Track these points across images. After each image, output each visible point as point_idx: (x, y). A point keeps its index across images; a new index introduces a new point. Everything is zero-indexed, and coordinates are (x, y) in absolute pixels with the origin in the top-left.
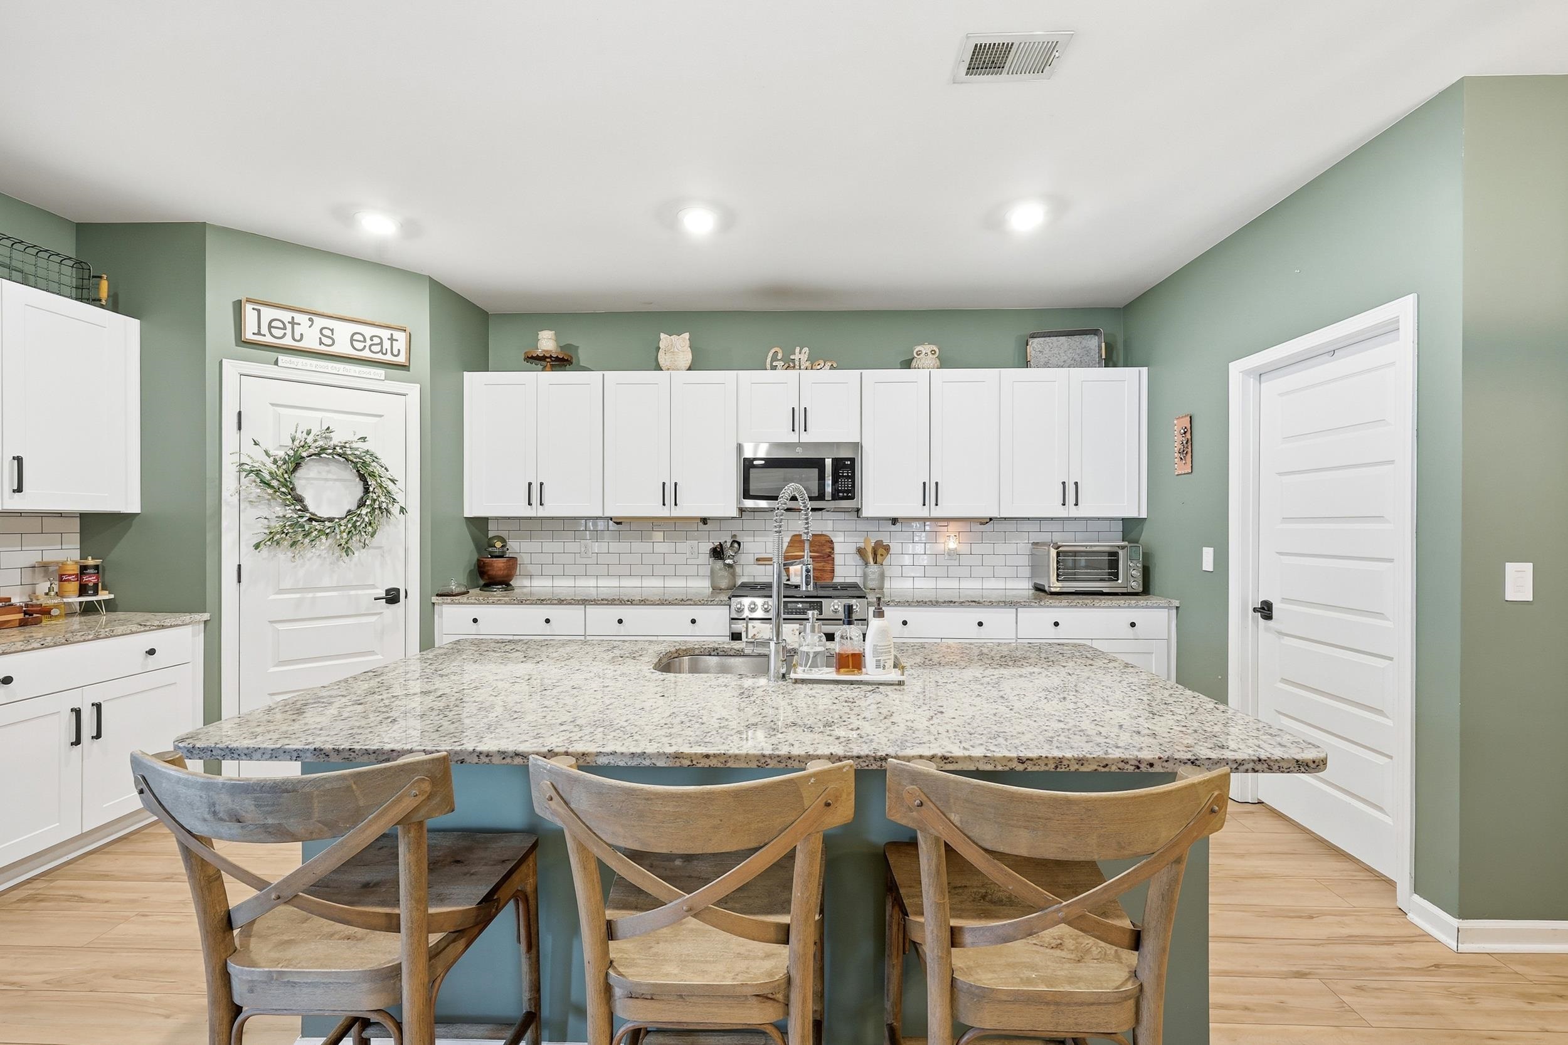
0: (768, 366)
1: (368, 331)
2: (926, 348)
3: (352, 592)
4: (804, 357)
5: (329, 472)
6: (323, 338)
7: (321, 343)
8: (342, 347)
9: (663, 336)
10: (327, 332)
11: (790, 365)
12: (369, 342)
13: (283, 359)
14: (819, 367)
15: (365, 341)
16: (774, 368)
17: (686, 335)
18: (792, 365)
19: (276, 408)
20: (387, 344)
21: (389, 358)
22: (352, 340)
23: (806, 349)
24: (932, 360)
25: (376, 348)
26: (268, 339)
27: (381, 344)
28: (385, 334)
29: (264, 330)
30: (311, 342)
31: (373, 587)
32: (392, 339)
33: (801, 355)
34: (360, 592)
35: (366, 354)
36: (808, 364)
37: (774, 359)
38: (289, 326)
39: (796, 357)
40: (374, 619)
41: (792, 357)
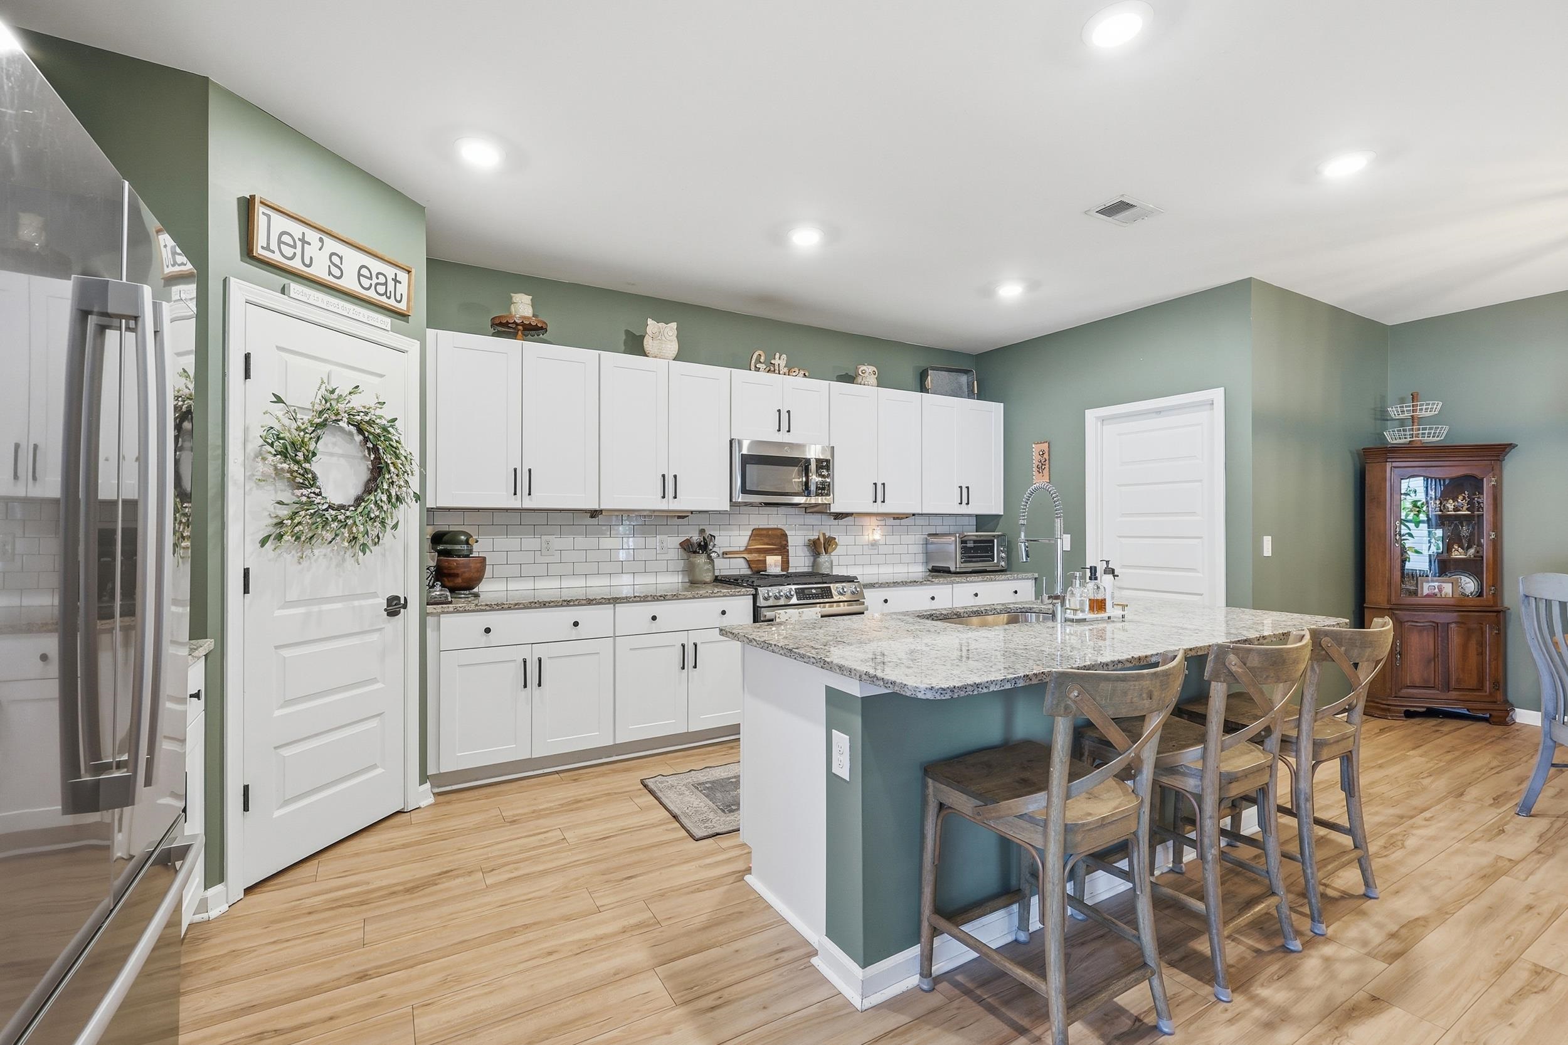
0: (753, 367)
1: (376, 266)
2: (870, 369)
3: (356, 603)
4: (783, 363)
5: (335, 444)
6: (332, 267)
7: (330, 273)
8: (349, 283)
9: (650, 321)
10: (336, 259)
11: (771, 369)
12: (375, 281)
13: (295, 288)
14: (794, 374)
15: (371, 278)
16: (757, 369)
17: (674, 325)
18: (772, 369)
19: (283, 354)
20: (391, 287)
21: (392, 302)
22: (359, 275)
23: (784, 356)
24: (873, 380)
25: (381, 289)
26: (276, 257)
27: (386, 284)
28: (390, 271)
29: (274, 246)
30: (319, 271)
31: (374, 595)
32: (396, 281)
33: (780, 361)
34: (363, 602)
35: (371, 294)
36: (786, 370)
37: (758, 361)
38: (299, 244)
39: (776, 362)
40: (375, 637)
41: (773, 362)
